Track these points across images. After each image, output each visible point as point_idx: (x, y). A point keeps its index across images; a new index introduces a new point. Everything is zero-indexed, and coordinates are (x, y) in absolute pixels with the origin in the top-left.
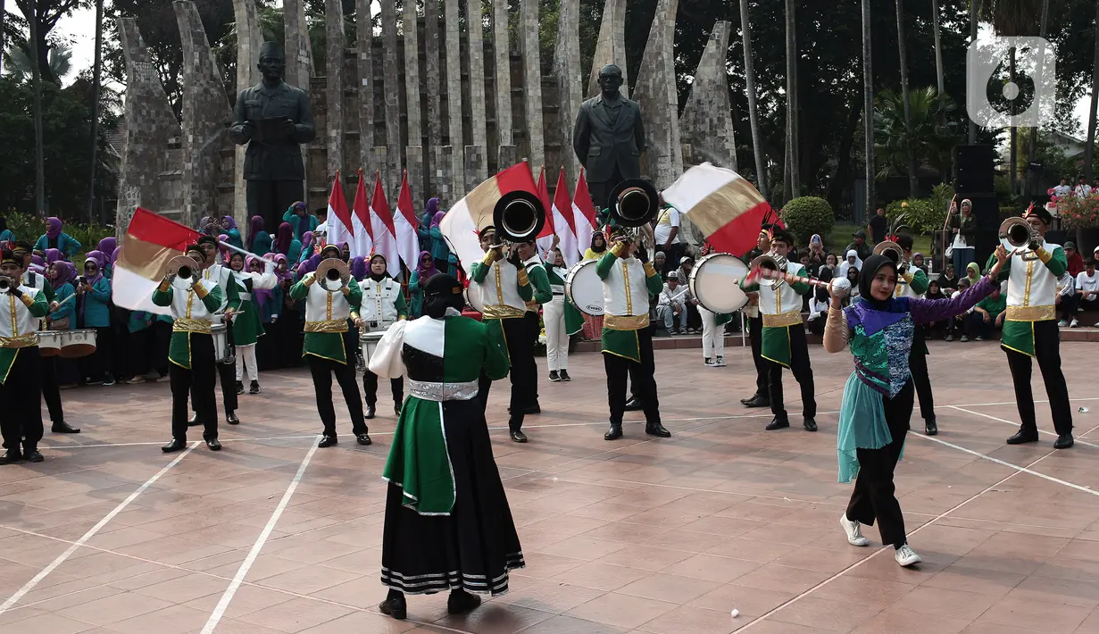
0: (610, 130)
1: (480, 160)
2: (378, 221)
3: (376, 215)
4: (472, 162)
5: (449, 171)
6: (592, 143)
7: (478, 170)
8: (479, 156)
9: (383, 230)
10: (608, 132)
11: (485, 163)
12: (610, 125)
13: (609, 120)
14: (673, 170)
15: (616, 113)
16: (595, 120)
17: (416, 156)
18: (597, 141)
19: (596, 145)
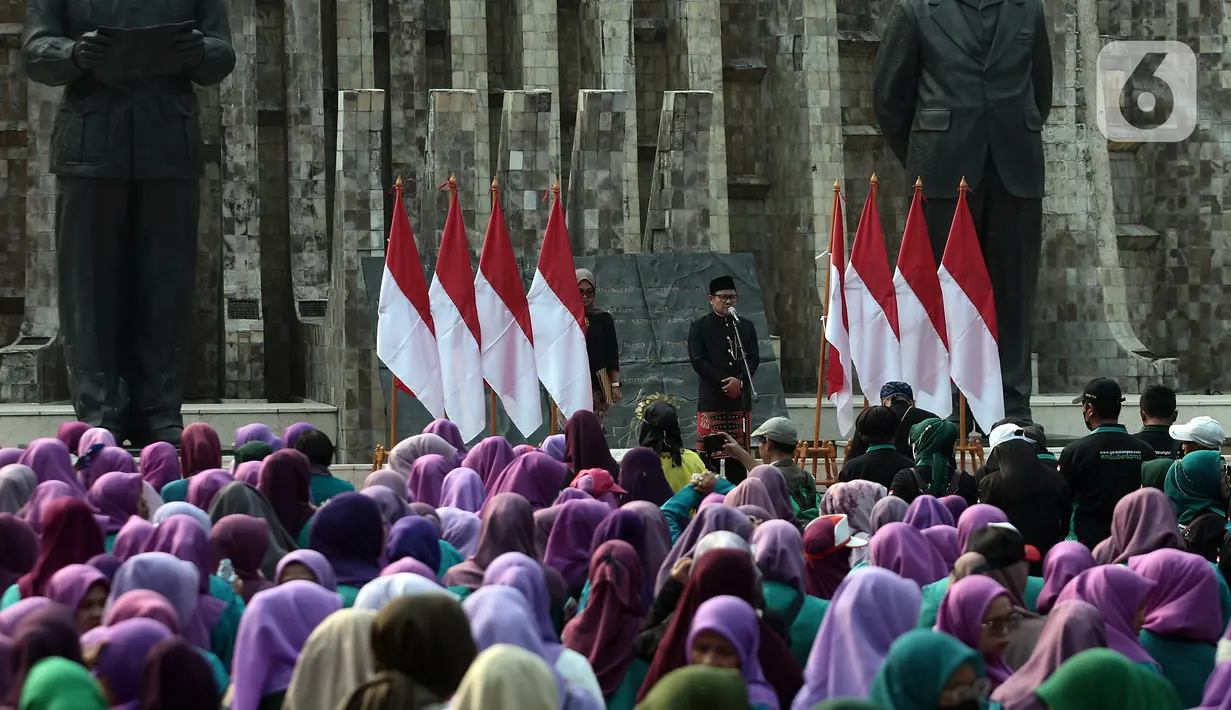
0: (974, 65)
1: (622, 128)
2: (494, 300)
3: (489, 287)
4: (601, 133)
5: (540, 155)
6: (927, 97)
7: (614, 155)
8: (618, 117)
9: (504, 322)
10: (968, 71)
11: (632, 137)
12: (974, 54)
13: (974, 43)
14: (1082, 146)
15: (988, 23)
16: (936, 40)
17: (459, 114)
18: (940, 94)
19: (934, 104)
